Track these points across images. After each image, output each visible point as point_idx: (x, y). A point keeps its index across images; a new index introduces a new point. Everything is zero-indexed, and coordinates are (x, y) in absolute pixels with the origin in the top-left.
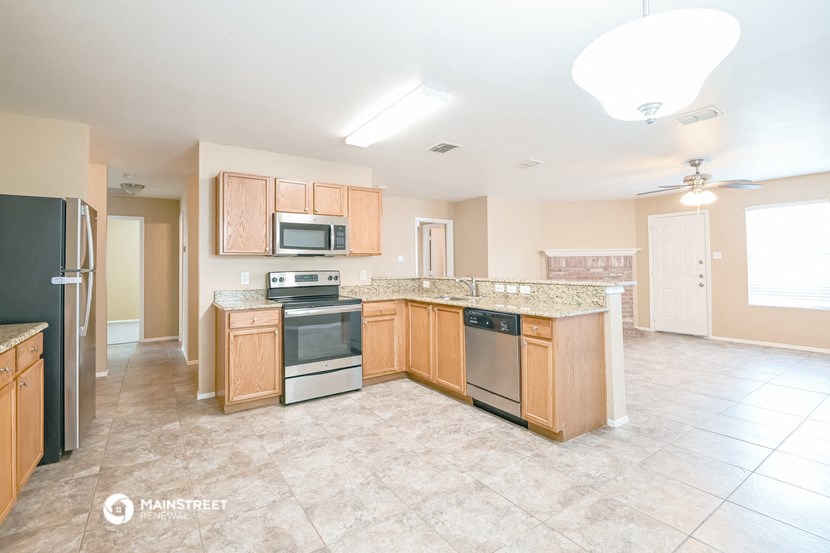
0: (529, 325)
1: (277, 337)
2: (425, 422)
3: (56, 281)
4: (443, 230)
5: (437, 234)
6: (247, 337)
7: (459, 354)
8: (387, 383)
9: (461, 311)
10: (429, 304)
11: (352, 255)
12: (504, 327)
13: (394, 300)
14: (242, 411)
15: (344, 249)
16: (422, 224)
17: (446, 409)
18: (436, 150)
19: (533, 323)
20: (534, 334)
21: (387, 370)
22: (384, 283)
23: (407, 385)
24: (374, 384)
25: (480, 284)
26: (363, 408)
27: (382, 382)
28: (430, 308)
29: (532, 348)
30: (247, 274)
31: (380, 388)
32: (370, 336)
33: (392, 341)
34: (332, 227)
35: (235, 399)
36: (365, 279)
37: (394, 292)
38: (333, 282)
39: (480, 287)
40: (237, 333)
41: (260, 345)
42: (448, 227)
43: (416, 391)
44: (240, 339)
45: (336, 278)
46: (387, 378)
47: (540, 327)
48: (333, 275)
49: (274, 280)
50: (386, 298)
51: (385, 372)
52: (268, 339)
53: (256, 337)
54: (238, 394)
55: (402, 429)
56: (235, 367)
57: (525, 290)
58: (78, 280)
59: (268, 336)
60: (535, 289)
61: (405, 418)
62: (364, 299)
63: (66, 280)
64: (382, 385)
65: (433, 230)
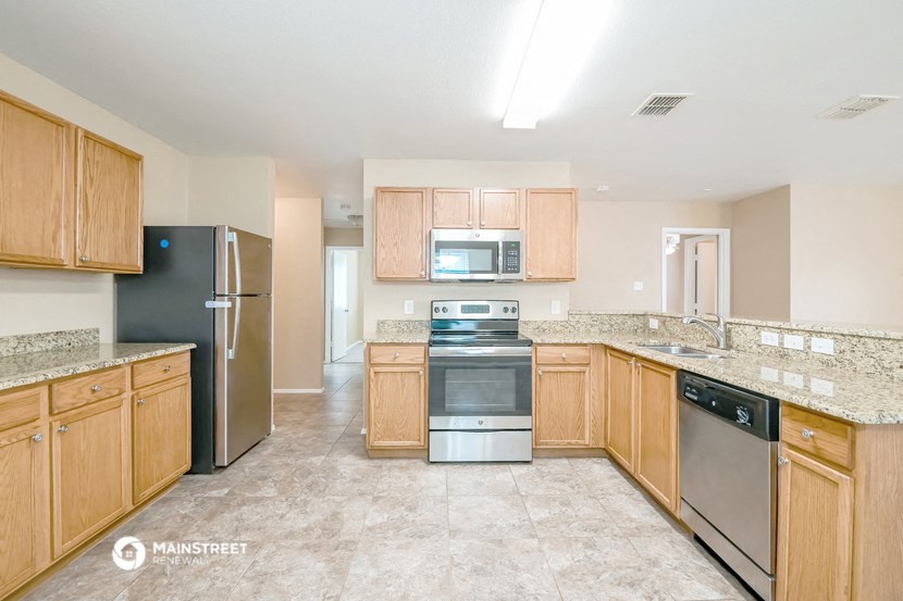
0: (797, 425)
1: (422, 378)
2: (590, 545)
3: (209, 304)
4: (713, 245)
5: (707, 250)
6: (389, 375)
7: (669, 446)
8: (573, 461)
9: (673, 375)
10: (631, 355)
11: (531, 281)
12: (743, 418)
13: (585, 345)
14: (385, 458)
15: (518, 272)
16: (684, 237)
17: (639, 531)
18: (648, 110)
19: (806, 422)
20: (808, 446)
21: (573, 441)
22: (586, 319)
23: (601, 470)
24: (555, 458)
25: (735, 329)
26: (516, 491)
27: (568, 457)
28: (633, 361)
29: (801, 474)
30: (412, 302)
31: (559, 466)
32: (545, 391)
33: (581, 402)
34: (500, 245)
35: (376, 444)
36: (558, 312)
37: (601, 332)
38: (510, 315)
39: (733, 334)
40: (377, 369)
41: (403, 386)
42: (721, 238)
43: (607, 484)
44: (381, 376)
45: (514, 310)
46: (572, 453)
47: (820, 434)
48: (510, 306)
49: (437, 309)
50: (571, 341)
51: (569, 444)
52: (412, 380)
53: (398, 376)
54: (379, 439)
55: (545, 547)
56: (375, 407)
57: (823, 346)
58: (227, 304)
59: (412, 376)
60: (845, 346)
61: (563, 528)
62: (537, 340)
63: (217, 304)
64: (565, 461)
65: (700, 246)
